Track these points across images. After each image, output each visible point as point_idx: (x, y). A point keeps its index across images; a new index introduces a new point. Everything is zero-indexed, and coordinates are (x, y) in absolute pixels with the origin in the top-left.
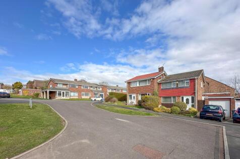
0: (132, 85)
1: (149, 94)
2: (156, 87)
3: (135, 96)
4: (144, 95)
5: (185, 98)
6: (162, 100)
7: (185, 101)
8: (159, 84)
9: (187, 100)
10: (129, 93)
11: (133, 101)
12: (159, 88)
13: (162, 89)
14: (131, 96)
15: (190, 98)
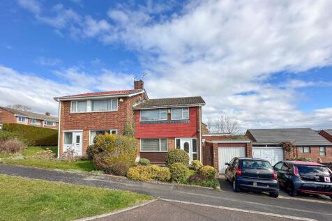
0: (75, 109)
1: (114, 132)
2: (130, 117)
3: (81, 134)
4: (103, 133)
5: (182, 142)
6: (141, 146)
7: (182, 147)
8: (137, 111)
9: (186, 145)
10: (66, 129)
11: (74, 147)
12: (136, 119)
13: (141, 123)
14: (69, 135)
15: (190, 141)
